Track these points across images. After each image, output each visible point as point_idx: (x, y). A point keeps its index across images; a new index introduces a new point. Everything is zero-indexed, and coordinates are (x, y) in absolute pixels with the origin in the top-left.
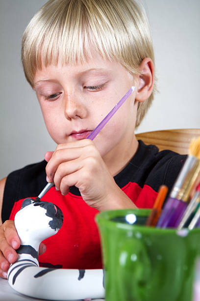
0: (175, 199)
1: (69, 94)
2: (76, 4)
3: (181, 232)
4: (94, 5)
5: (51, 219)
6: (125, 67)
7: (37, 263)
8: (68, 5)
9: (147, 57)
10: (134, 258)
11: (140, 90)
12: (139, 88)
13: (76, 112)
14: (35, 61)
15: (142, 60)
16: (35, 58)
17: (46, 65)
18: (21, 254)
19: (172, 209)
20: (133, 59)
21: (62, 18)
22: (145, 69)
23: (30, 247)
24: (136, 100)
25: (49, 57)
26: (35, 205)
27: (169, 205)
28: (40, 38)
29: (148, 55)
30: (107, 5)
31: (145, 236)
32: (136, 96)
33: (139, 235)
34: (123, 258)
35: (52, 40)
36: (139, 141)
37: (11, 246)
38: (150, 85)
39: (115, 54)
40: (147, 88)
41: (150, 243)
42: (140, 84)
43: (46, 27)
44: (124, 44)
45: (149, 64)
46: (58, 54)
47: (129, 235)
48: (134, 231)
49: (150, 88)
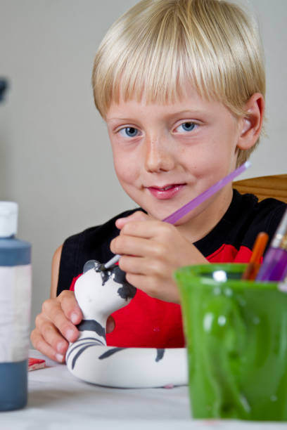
0: (278, 249)
1: (152, 141)
2: (171, 21)
4: (194, 23)
5: (120, 286)
6: (228, 108)
7: (104, 342)
8: (162, 20)
9: (256, 92)
10: (222, 321)
11: (244, 135)
12: (243, 131)
13: (161, 164)
14: (111, 91)
15: (250, 95)
16: (111, 89)
17: (126, 99)
18: (82, 331)
19: (274, 262)
20: (239, 98)
21: (152, 39)
22: (252, 108)
23: (94, 322)
24: (237, 147)
25: (130, 90)
27: (269, 258)
28: (121, 63)
29: (258, 89)
30: (211, 24)
31: (237, 292)
32: (238, 141)
33: (228, 292)
34: (208, 321)
35: (137, 69)
36: (235, 191)
37: (69, 320)
38: (256, 128)
39: (217, 92)
40: (252, 132)
41: (243, 303)
42: (244, 125)
43: (130, 50)
44: (230, 78)
45: (259, 102)
46: (143, 87)
47: (217, 291)
48: (223, 287)
49: (257, 132)
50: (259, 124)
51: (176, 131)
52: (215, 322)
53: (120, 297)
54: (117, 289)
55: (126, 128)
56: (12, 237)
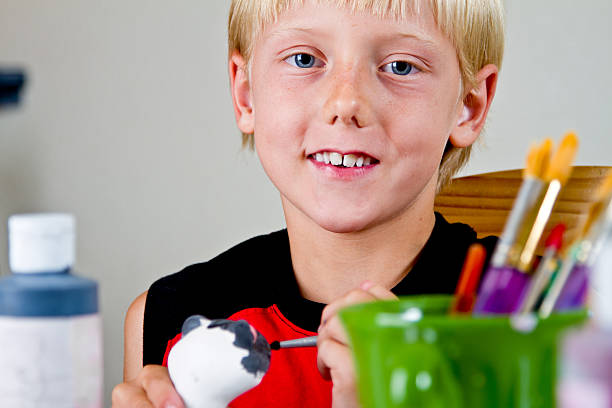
3: (523, 321)
5: (245, 353)
10: (424, 381)
26: (210, 327)
31: (445, 337)
33: (430, 336)
34: (399, 384)
38: (477, 121)
40: (470, 124)
47: (411, 336)
48: (419, 327)
49: (476, 128)
50: (481, 116)
51: (383, 71)
52: (411, 385)
53: (244, 372)
54: (240, 359)
55: (296, 55)
56: (66, 272)
